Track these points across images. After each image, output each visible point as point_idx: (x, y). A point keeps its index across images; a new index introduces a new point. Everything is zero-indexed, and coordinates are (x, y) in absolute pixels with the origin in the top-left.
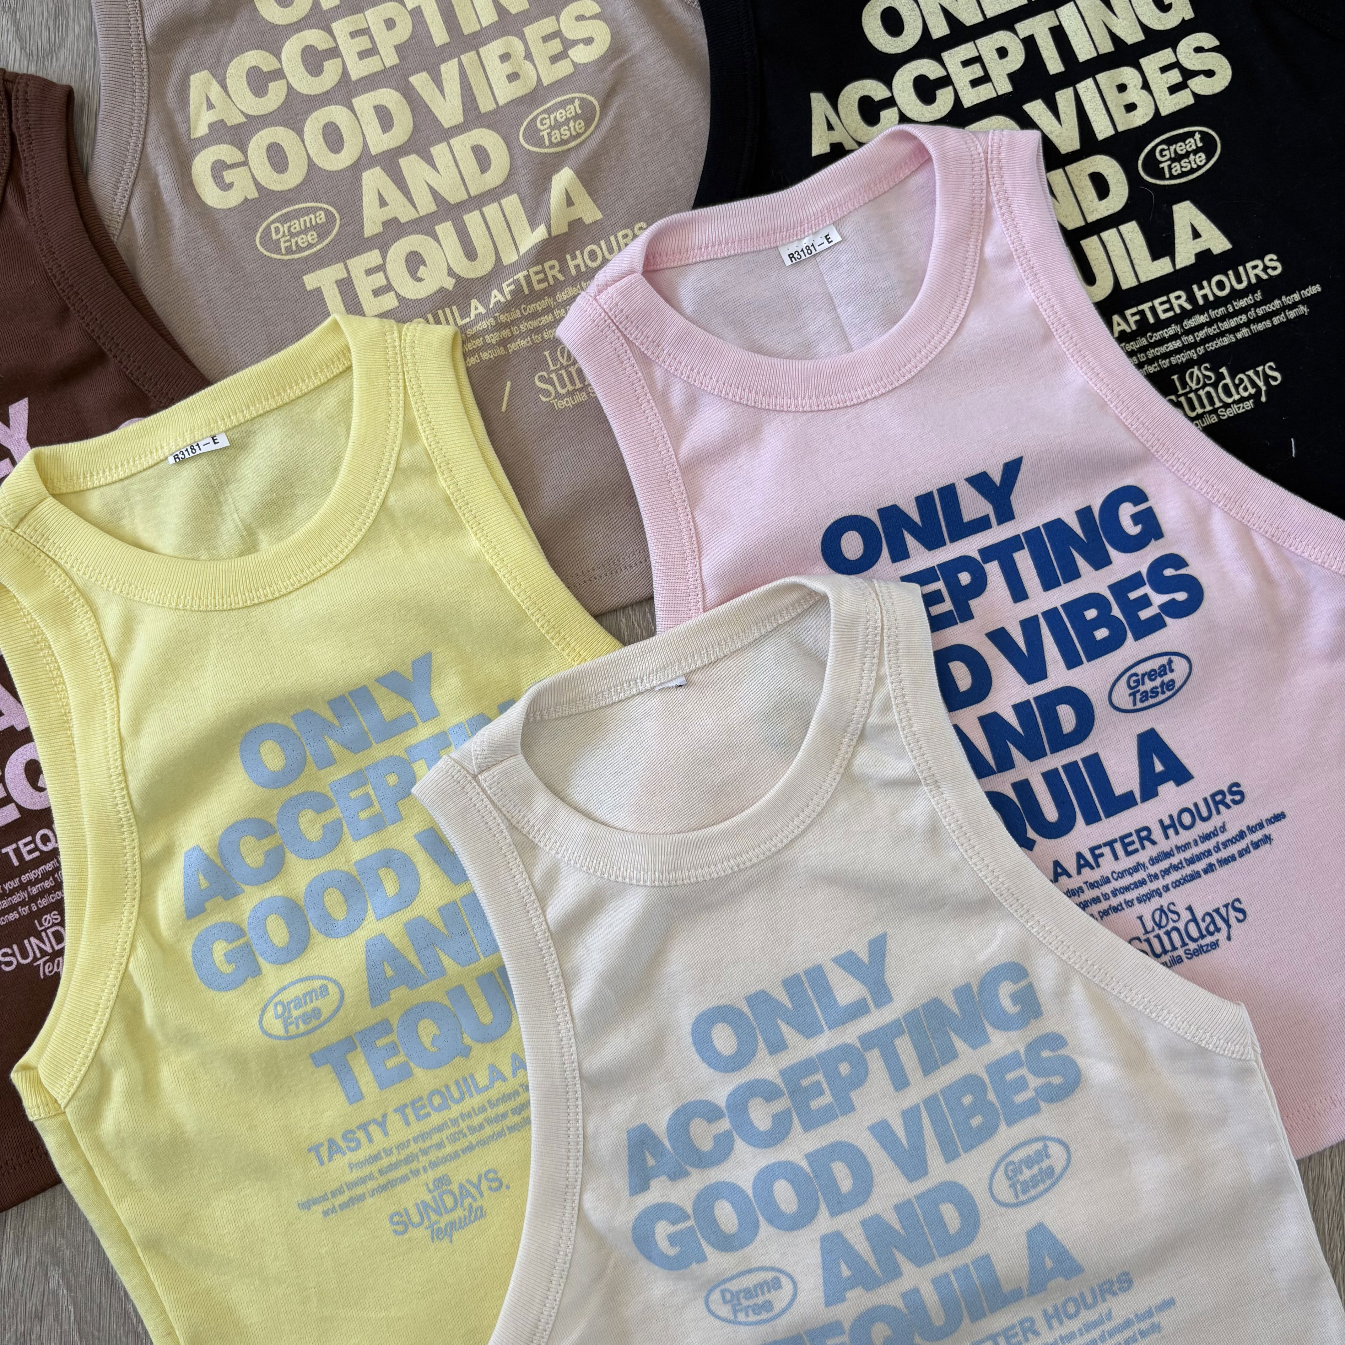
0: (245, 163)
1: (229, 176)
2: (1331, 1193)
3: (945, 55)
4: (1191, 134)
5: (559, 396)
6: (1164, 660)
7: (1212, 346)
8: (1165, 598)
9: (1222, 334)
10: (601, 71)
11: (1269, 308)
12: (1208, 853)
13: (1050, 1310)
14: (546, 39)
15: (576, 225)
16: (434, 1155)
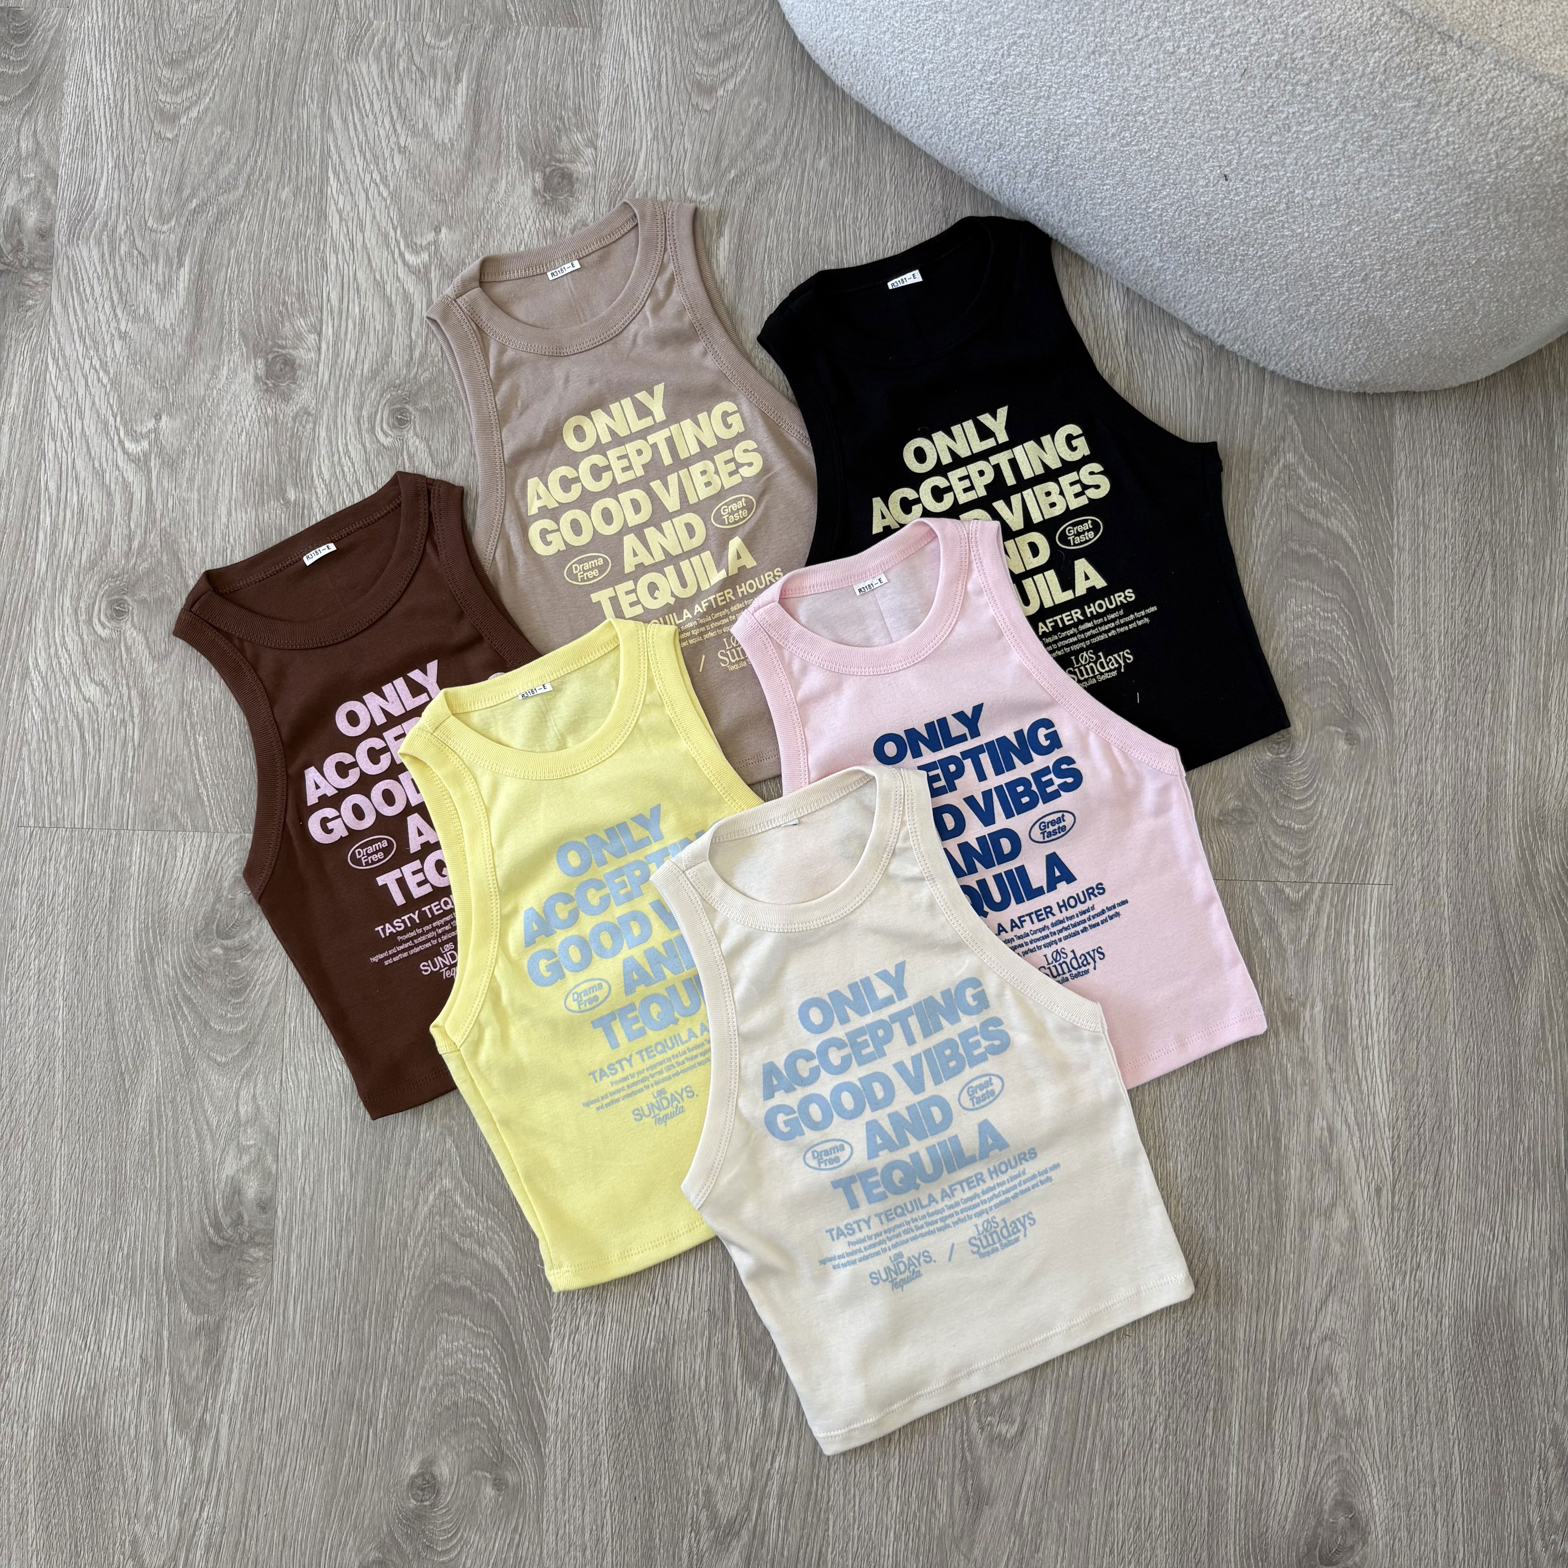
0: (558, 530)
1: (549, 537)
2: (1148, 1110)
3: (949, 474)
4: (1086, 521)
5: (731, 664)
6: (1060, 815)
7: (1094, 640)
8: (1061, 781)
9: (1100, 634)
10: (757, 482)
11: (1127, 619)
12: (1084, 921)
13: (992, 1169)
14: (727, 462)
15: (742, 569)
16: (657, 1078)
